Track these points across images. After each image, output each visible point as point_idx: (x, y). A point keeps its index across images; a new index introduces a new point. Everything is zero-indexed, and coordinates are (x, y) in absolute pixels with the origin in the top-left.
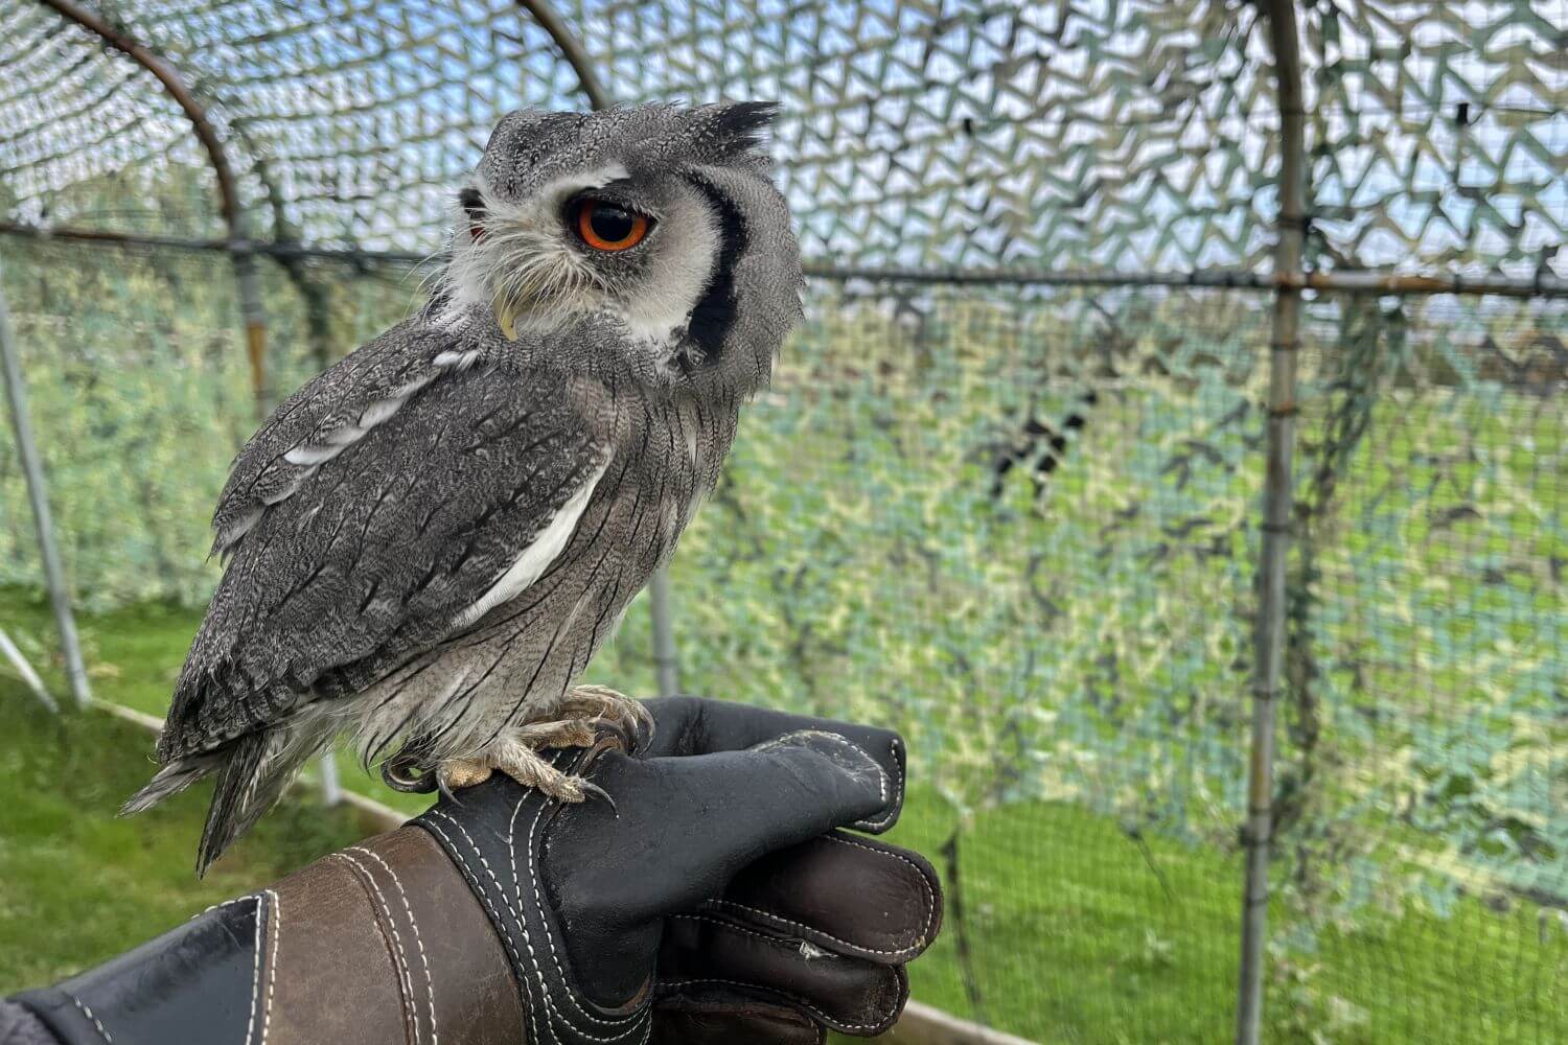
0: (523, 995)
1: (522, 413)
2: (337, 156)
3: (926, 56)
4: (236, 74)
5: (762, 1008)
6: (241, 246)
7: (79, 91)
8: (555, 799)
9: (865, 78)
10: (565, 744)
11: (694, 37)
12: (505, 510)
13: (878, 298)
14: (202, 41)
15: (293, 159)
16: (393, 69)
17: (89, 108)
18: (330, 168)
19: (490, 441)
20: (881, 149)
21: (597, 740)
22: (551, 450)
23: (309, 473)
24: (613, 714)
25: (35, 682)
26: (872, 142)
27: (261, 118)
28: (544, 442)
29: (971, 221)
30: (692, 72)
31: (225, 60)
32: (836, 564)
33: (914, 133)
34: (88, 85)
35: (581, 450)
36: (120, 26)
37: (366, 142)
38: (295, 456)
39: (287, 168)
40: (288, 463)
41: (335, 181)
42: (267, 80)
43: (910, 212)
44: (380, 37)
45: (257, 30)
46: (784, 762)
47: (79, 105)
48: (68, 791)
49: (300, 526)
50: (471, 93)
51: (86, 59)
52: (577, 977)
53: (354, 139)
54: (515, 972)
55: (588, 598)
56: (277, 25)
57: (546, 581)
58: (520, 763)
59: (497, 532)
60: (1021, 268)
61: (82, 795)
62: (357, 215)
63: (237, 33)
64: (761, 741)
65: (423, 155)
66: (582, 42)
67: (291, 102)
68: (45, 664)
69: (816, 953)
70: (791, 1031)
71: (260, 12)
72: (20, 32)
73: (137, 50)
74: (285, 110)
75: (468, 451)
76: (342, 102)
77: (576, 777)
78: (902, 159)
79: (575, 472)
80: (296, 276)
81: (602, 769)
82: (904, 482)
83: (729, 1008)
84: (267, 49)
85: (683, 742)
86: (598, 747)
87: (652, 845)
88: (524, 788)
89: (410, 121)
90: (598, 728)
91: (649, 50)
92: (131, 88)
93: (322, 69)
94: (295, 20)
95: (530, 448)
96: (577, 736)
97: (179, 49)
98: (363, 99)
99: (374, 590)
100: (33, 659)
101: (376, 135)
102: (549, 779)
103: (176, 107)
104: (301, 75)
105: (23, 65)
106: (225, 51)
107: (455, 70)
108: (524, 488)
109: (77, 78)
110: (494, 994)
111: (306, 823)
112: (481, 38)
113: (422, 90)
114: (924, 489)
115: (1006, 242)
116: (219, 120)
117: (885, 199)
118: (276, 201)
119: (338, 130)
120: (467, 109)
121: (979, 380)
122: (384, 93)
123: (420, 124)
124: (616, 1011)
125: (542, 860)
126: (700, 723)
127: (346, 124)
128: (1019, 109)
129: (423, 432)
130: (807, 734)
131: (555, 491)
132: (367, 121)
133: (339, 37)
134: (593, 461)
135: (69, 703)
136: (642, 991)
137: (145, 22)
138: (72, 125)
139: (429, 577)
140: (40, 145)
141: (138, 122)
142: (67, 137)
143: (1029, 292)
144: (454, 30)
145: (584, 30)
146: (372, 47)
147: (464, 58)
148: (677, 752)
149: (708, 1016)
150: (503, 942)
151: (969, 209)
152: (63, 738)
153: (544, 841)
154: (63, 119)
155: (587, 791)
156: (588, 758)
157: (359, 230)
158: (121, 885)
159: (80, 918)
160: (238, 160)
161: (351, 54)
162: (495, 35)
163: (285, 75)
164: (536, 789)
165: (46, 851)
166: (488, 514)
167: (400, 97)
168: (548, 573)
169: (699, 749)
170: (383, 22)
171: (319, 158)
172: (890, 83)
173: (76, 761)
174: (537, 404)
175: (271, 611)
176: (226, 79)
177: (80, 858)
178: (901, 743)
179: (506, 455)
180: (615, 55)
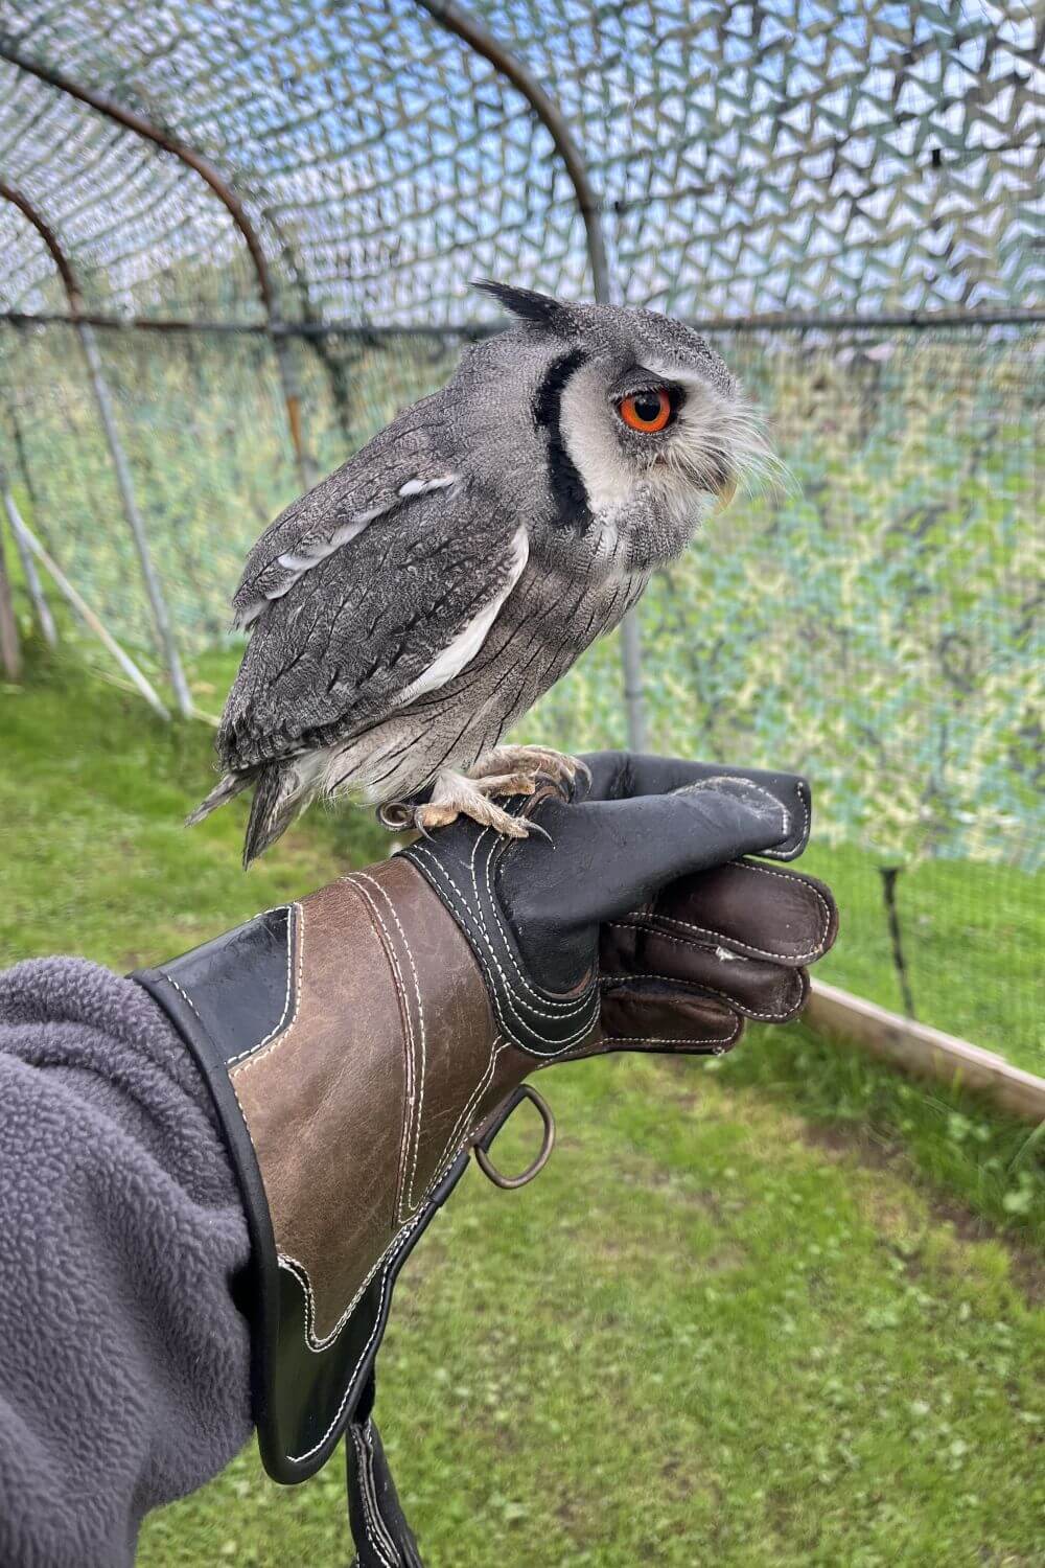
0: (487, 982)
1: (445, 539)
2: (347, 239)
3: (897, 88)
4: (262, 167)
5: (687, 998)
6: (278, 327)
7: (142, 193)
8: (506, 836)
9: (831, 117)
10: (512, 793)
11: (657, 98)
12: (428, 618)
13: (837, 348)
14: (233, 138)
15: (312, 244)
16: (389, 149)
17: (151, 208)
18: (343, 249)
19: (418, 561)
20: (845, 194)
21: (538, 789)
22: (467, 573)
23: (296, 577)
24: (549, 767)
25: (153, 697)
26: (836, 189)
27: (285, 207)
28: (460, 564)
29: (930, 269)
30: (653, 136)
31: (253, 154)
32: (750, 639)
33: (880, 175)
34: (148, 187)
35: (491, 572)
36: (167, 130)
37: (371, 222)
38: (285, 561)
39: (307, 254)
40: (281, 567)
41: (348, 263)
42: (288, 170)
43: (870, 262)
44: (378, 118)
45: (276, 122)
46: (694, 803)
47: (141, 205)
48: (181, 782)
49: (290, 621)
50: (458, 167)
51: (144, 163)
52: (529, 968)
53: (361, 221)
54: (480, 965)
55: (496, 698)
56: (292, 116)
57: (461, 679)
58: (478, 807)
59: (423, 637)
60: (987, 310)
61: (192, 784)
62: (367, 294)
63: (261, 127)
64: (679, 786)
65: (418, 232)
66: (558, 104)
67: (307, 190)
68: (160, 681)
69: (729, 956)
70: (714, 1017)
71: (277, 105)
72: (90, 144)
73: (183, 152)
74: (304, 198)
75: (402, 567)
76: (350, 185)
77: (523, 818)
78: (866, 205)
79: (485, 590)
80: (321, 352)
81: (542, 813)
82: (823, 554)
83: (662, 998)
84: (286, 140)
85: (614, 789)
86: (539, 795)
87: (582, 869)
88: (482, 827)
89: (406, 200)
90: (537, 780)
91: (616, 112)
92: (181, 189)
93: (332, 156)
94: (306, 109)
95: (448, 569)
96: (521, 786)
97: (215, 146)
98: (368, 182)
99: (337, 675)
100: (150, 677)
101: (379, 215)
102: (500, 820)
103: (218, 205)
104: (316, 162)
105: (95, 173)
106: (252, 145)
107: (444, 145)
108: (442, 601)
109: (138, 182)
110: (464, 981)
111: (354, 815)
112: (465, 108)
113: (415, 168)
114: (843, 561)
115: (969, 287)
116: (252, 211)
117: (846, 250)
118: (303, 285)
119: (347, 213)
120: (455, 182)
121: (922, 439)
122: (384, 174)
123: (415, 201)
124: (563, 997)
125: (496, 883)
126: (627, 773)
127: (354, 206)
128: (993, 138)
129: (373, 552)
130: (719, 780)
131: (468, 606)
132: (371, 203)
133: (344, 121)
134: (500, 581)
135: (177, 714)
136: (585, 982)
137: (187, 124)
138: (138, 226)
139: (374, 668)
140: (114, 245)
141: (188, 220)
142: (133, 237)
143: (995, 333)
144: (443, 102)
145: (559, 94)
146: (372, 129)
147: (451, 130)
148: (608, 797)
149: (646, 1004)
150: (469, 943)
151: (932, 256)
152: (176, 741)
153: (499, 868)
154: (130, 220)
155: (528, 829)
156: (532, 803)
157: (370, 307)
158: (222, 855)
159: (193, 878)
160: (270, 249)
161: (355, 137)
162: (478, 106)
163: (302, 164)
164: (491, 828)
165: (167, 827)
166: (414, 621)
167: (397, 177)
168: (463, 674)
169: (626, 795)
170: (380, 104)
171: (334, 242)
172: (858, 122)
173: (185, 760)
174: (457, 530)
175: (271, 684)
176: (253, 173)
177: (192, 835)
178: (806, 786)
179: (430, 573)
180: (585, 119)
